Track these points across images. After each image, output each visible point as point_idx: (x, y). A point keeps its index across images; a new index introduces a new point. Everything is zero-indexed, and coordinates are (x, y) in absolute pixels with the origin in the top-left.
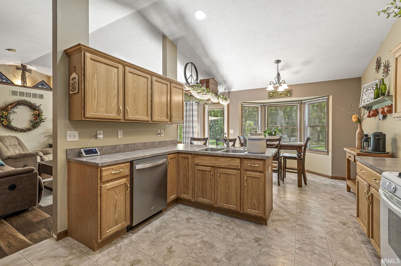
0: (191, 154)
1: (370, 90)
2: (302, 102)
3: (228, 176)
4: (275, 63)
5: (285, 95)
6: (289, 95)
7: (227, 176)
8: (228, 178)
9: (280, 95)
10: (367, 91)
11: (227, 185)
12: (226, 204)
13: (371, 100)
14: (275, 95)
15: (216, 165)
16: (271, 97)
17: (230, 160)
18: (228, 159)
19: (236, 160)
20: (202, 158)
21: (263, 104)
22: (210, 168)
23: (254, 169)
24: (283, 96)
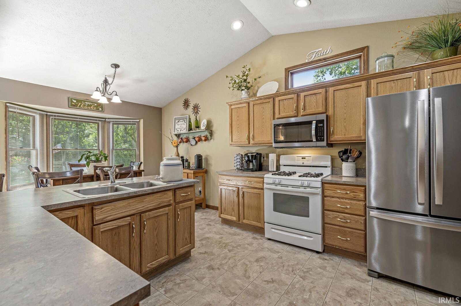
0: (82, 206)
1: (182, 121)
2: (106, 120)
3: (157, 220)
4: (112, 67)
5: (95, 108)
6: (100, 109)
7: (155, 220)
8: (157, 222)
9: (87, 106)
10: (179, 121)
11: (155, 234)
12: (155, 261)
13: (184, 130)
14: (81, 105)
15: (141, 210)
16: (74, 106)
17: (160, 196)
18: (159, 195)
19: (168, 193)
20: (113, 207)
21: (46, 113)
22: (129, 218)
23: (186, 199)
24: (92, 109)
